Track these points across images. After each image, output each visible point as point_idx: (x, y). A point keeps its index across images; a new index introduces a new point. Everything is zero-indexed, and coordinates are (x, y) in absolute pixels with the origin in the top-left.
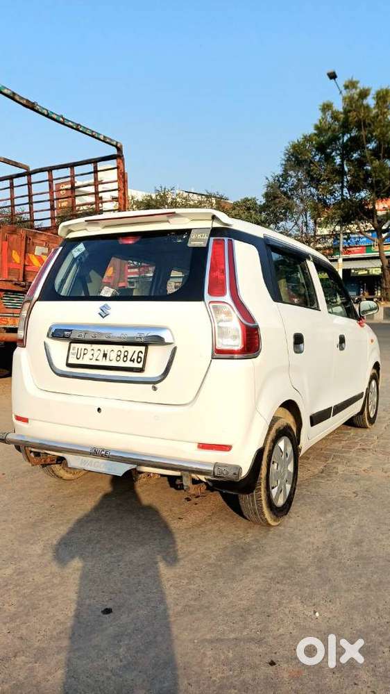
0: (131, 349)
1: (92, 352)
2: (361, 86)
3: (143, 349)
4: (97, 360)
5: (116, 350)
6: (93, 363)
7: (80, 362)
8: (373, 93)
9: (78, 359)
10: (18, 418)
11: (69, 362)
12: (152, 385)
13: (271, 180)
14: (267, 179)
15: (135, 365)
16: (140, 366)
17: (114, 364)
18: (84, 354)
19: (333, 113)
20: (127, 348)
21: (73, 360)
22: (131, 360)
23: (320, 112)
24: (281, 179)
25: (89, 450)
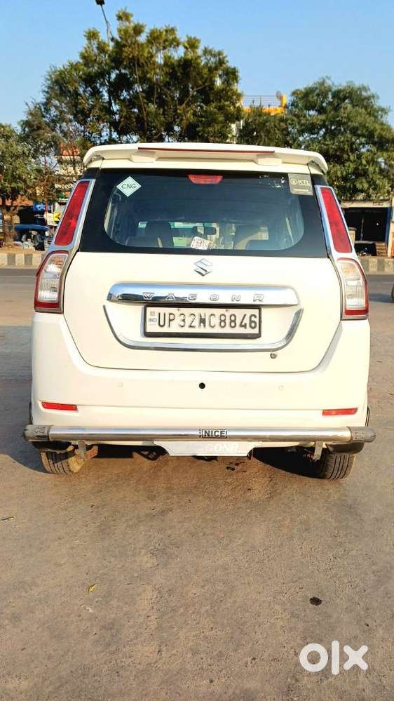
0: (239, 313)
1: (182, 317)
2: (135, 20)
3: (256, 312)
4: (190, 326)
5: (218, 315)
6: (186, 330)
7: (165, 330)
8: (147, 30)
9: (162, 326)
10: (49, 406)
11: (148, 330)
12: (270, 353)
13: (32, 107)
14: (27, 104)
15: (249, 331)
16: (256, 331)
17: (217, 330)
18: (170, 320)
19: (99, 44)
20: (232, 311)
21: (152, 327)
22: (241, 326)
23: (85, 39)
24: (42, 108)
25: (197, 433)
